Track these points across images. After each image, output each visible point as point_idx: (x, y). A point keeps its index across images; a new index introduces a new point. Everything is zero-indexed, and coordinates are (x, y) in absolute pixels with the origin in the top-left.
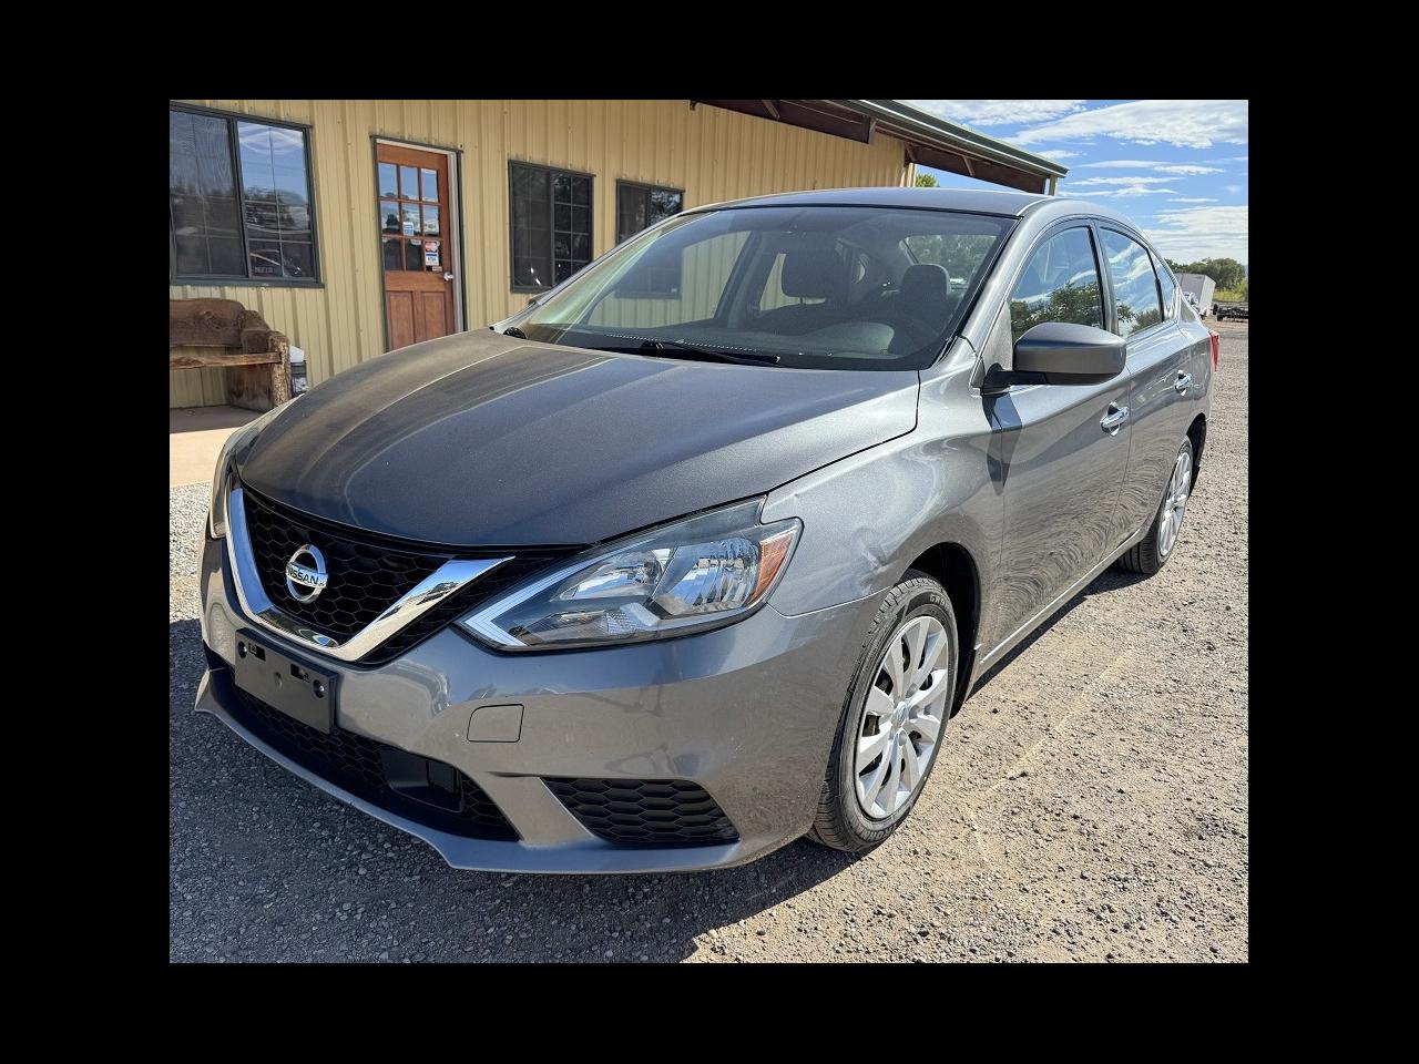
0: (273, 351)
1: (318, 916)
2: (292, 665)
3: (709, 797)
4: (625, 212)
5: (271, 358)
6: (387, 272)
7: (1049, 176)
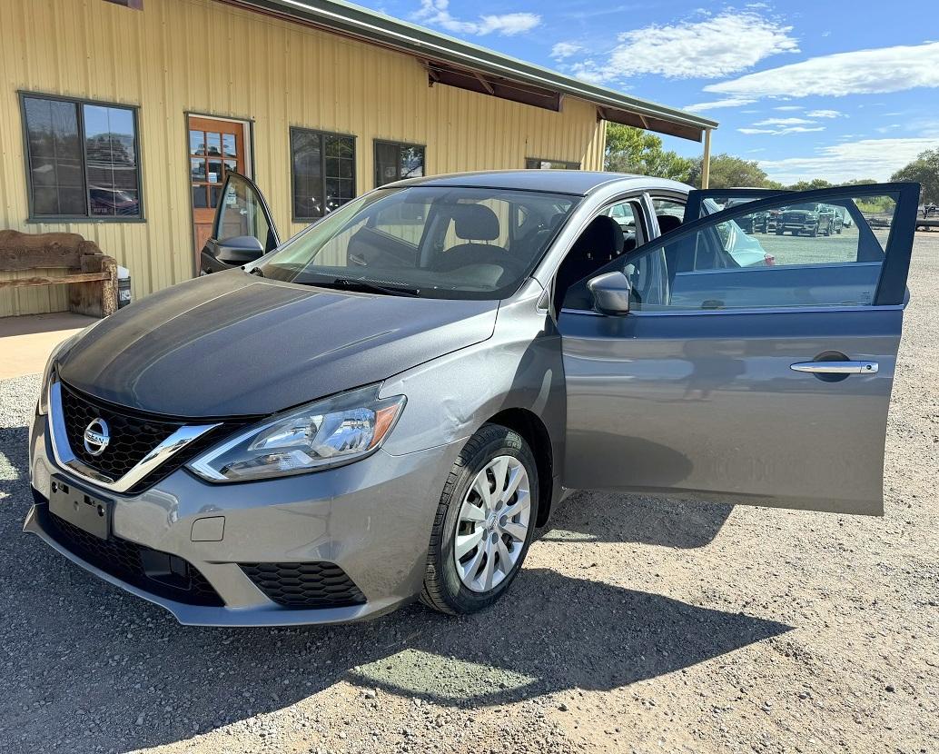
0: (104, 271)
1: (97, 664)
2: (85, 496)
3: (344, 573)
4: (381, 162)
5: (103, 276)
6: (195, 210)
7: (704, 128)
